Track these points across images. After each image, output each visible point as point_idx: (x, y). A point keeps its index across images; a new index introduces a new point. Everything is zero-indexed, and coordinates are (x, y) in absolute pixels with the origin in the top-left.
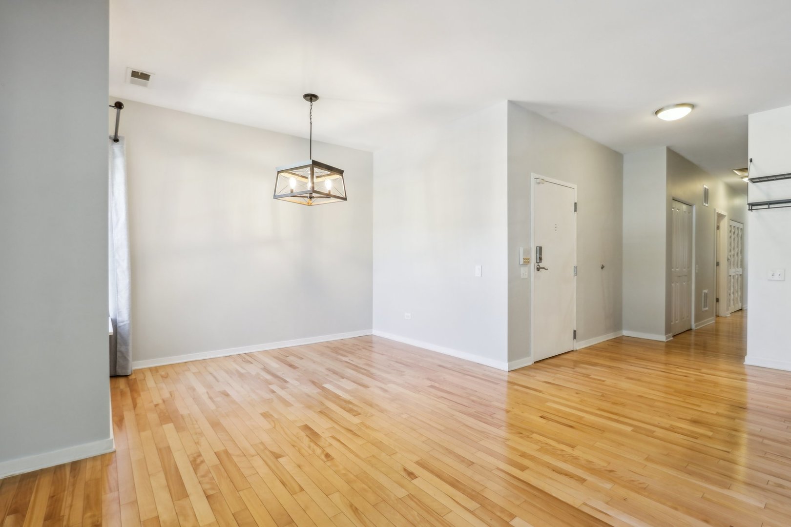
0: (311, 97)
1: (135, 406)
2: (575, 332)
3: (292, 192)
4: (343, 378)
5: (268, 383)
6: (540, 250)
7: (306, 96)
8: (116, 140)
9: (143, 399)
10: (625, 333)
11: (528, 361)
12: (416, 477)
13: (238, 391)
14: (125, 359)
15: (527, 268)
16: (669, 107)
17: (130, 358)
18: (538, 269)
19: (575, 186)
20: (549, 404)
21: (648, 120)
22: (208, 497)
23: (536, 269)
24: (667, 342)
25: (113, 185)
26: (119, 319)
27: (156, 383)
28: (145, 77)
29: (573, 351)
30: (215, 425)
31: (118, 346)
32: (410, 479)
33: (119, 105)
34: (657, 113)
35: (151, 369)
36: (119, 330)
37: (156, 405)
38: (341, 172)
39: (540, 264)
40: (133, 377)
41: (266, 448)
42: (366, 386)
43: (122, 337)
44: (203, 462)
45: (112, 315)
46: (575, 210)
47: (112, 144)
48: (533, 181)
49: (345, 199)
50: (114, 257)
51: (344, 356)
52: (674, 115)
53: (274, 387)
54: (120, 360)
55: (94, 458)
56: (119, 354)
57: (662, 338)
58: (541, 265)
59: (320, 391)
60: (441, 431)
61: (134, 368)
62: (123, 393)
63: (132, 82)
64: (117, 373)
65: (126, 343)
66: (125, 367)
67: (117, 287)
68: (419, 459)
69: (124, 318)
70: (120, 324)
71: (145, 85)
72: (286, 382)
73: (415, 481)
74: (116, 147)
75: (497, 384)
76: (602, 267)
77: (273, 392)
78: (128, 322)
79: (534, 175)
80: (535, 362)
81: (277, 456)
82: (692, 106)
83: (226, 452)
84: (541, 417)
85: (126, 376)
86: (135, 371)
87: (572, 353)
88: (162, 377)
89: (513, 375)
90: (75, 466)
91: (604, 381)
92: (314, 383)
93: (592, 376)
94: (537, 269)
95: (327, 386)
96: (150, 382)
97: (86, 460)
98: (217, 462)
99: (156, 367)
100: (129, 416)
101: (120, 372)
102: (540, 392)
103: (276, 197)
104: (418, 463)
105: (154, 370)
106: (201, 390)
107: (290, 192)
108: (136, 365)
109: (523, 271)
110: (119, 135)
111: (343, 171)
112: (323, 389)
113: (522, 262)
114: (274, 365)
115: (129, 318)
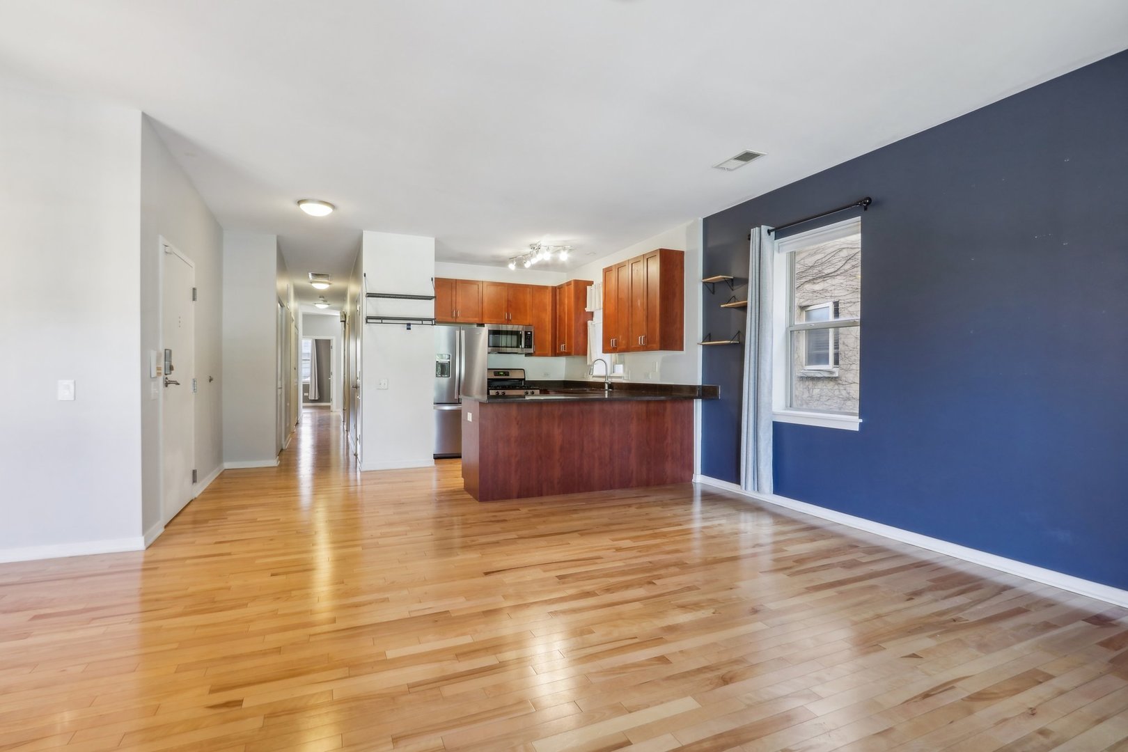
2: (194, 472)
6: (169, 354)
10: (227, 465)
11: (160, 526)
12: (242, 701)
15: (157, 383)
16: (313, 201)
18: (166, 384)
19: (193, 264)
20: (258, 561)
21: (290, 206)
23: (164, 385)
24: (278, 466)
29: (192, 501)
32: (240, 707)
34: (299, 202)
39: (168, 376)
46: (194, 299)
48: (161, 249)
52: (316, 211)
58: (171, 377)
60: (176, 649)
68: (209, 687)
73: (245, 705)
75: (156, 568)
76: (211, 380)
79: (162, 239)
80: (166, 527)
82: (333, 206)
84: (272, 575)
87: (192, 502)
91: (279, 520)
93: (258, 520)
102: (229, 554)
104: (212, 691)
109: (154, 387)
113: (154, 374)
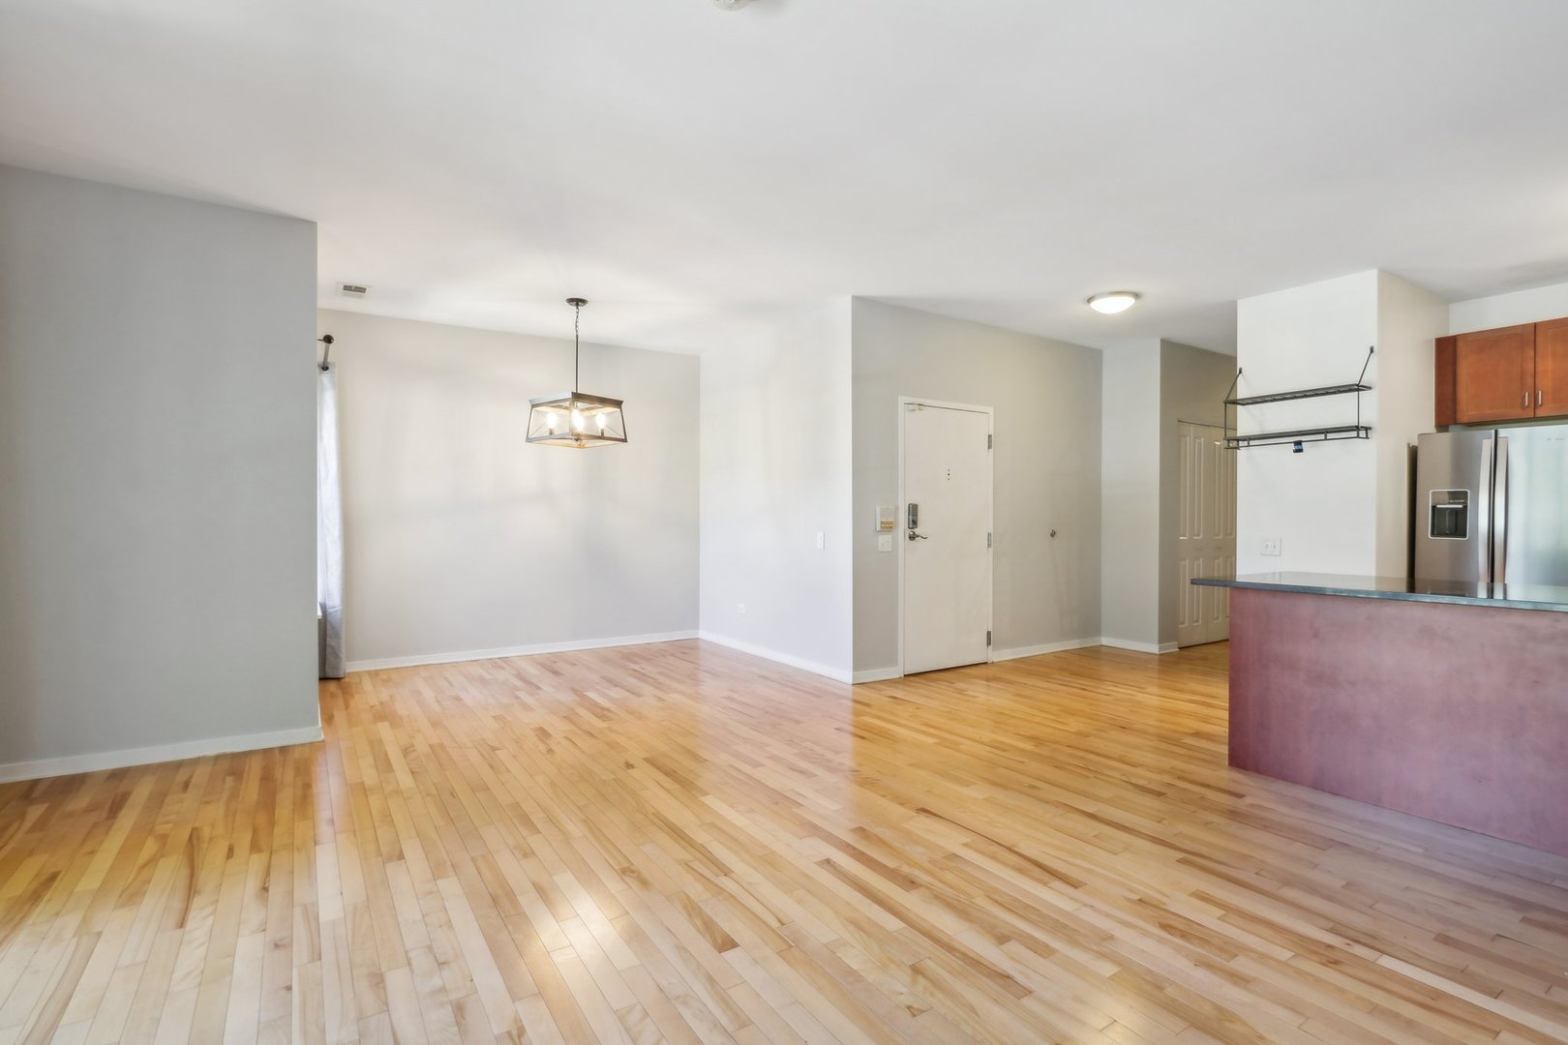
0: (578, 302)
1: (347, 707)
2: (990, 634)
3: (551, 433)
4: (616, 686)
5: (516, 689)
6: (913, 510)
7: (570, 301)
8: (325, 368)
9: (357, 702)
10: (1105, 641)
11: (895, 672)
13: (473, 696)
14: (337, 656)
15: (890, 536)
17: (343, 656)
18: (912, 538)
19: (990, 410)
20: (864, 718)
22: (412, 773)
23: (907, 537)
24: (1160, 655)
25: (321, 426)
26: (329, 603)
27: (374, 686)
28: (361, 290)
29: (986, 663)
30: (436, 724)
31: (328, 639)
32: (626, 769)
33: (328, 339)
34: (1090, 300)
35: (369, 673)
36: (329, 618)
37: (371, 707)
38: (618, 404)
39: (915, 530)
40: (347, 680)
41: (486, 743)
42: (639, 695)
43: (333, 628)
44: (413, 751)
45: (320, 599)
46: (990, 447)
47: (320, 374)
48: (901, 408)
49: (625, 440)
50: (322, 522)
51: (635, 662)
52: (1111, 307)
53: (520, 694)
54: (330, 658)
55: (303, 745)
56: (328, 650)
57: (1154, 648)
58: (917, 531)
59: (578, 698)
61: (348, 671)
62: (332, 695)
63: (345, 295)
64: (329, 676)
65: (337, 636)
66: (337, 667)
67: (326, 561)
69: (335, 602)
70: (330, 611)
71: (361, 297)
72: (539, 688)
74: (325, 377)
76: (1053, 534)
77: (517, 698)
78: (341, 608)
79: (902, 400)
80: (904, 676)
81: (494, 749)
82: (1137, 295)
83: (442, 746)
85: (338, 679)
86: (349, 673)
88: (383, 680)
89: (859, 690)
90: (284, 750)
92: (574, 690)
94: (910, 538)
95: (591, 695)
96: (367, 684)
97: (294, 746)
98: (430, 751)
99: (376, 671)
100: (340, 716)
101: (330, 673)
103: (528, 440)
104: (645, 759)
105: (374, 674)
106: (428, 694)
107: (548, 434)
108: (350, 667)
109: (884, 541)
110: (329, 360)
111: (622, 402)
112: (583, 697)
113: (878, 528)
114: (532, 671)
115: (342, 602)
